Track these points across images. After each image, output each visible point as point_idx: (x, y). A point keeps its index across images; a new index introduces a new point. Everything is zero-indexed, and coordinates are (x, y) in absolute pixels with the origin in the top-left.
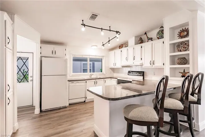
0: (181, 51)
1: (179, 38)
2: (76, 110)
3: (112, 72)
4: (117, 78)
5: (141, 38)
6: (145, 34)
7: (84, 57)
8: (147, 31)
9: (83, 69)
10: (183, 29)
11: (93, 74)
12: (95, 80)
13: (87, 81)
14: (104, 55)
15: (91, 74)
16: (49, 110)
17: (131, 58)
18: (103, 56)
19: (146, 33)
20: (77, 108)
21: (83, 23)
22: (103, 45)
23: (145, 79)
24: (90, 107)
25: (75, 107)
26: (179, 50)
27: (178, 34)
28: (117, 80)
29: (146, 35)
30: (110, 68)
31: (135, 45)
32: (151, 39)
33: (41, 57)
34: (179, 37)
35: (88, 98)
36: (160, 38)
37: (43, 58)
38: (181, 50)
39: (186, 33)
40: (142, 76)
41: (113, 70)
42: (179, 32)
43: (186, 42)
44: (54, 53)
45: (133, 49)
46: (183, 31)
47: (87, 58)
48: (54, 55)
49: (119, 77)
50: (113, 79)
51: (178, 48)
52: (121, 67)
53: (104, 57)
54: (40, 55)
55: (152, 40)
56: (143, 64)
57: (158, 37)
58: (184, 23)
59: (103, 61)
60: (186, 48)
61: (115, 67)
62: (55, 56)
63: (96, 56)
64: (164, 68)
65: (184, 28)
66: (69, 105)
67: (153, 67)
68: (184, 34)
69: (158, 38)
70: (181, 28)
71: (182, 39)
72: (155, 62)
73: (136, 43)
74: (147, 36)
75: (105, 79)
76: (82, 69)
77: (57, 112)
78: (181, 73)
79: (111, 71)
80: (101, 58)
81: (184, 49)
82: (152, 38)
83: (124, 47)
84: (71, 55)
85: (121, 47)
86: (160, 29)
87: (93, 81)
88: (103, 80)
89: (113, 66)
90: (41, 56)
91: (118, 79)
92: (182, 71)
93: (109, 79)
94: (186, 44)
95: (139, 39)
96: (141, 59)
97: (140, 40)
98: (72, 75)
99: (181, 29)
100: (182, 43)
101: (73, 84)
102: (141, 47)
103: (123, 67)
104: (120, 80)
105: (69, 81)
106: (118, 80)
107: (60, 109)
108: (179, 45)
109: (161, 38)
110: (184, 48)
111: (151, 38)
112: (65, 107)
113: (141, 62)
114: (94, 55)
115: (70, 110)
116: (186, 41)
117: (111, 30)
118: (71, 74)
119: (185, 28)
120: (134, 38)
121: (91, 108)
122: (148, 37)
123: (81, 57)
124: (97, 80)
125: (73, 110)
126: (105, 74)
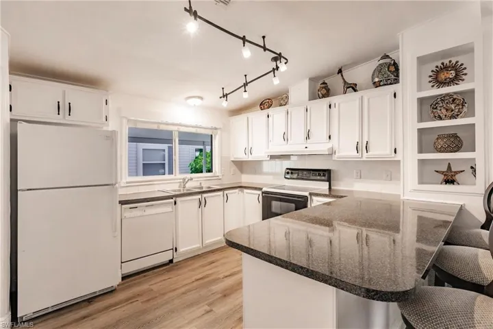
0: (440, 118)
1: (433, 86)
2: (152, 299)
3: (237, 171)
4: (260, 189)
5: (324, 83)
6: (338, 73)
7: (163, 127)
8: (345, 65)
9: (143, 164)
10: (443, 64)
11: (191, 179)
13: (179, 200)
14: (217, 127)
15: (184, 179)
16: (50, 310)
17: (298, 135)
18: (216, 129)
19: (340, 71)
20: (155, 288)
21: (190, 7)
22: (225, 96)
23: (332, 188)
24: (193, 279)
25: (145, 287)
26: (437, 115)
27: (430, 76)
28: (260, 192)
30: (233, 161)
31: (309, 100)
32: (354, 87)
33: (14, 121)
34: (431, 84)
35: (181, 250)
36: (382, 83)
37: (21, 127)
38: (441, 115)
39: (452, 74)
40: (327, 181)
41: (241, 165)
42: (432, 71)
43: (455, 97)
44: (65, 109)
45: (303, 110)
46: (445, 68)
47: (171, 132)
48: (64, 117)
49: (266, 185)
50: (246, 191)
51: (434, 111)
52: (269, 159)
53: (219, 132)
54: (8, 116)
55: (355, 91)
56: (336, 150)
57: (377, 80)
58: (454, 46)
59: (216, 142)
60: (452, 111)
61: (250, 158)
62: (68, 120)
63: (198, 127)
64: (399, 161)
65: (446, 62)
66: (124, 278)
67: (364, 159)
68: (448, 76)
69: (376, 85)
70: (437, 60)
71: (440, 89)
72: (371, 146)
73: (313, 97)
74: (343, 79)
75: (226, 192)
76: (141, 162)
77: (84, 318)
78: (442, 173)
79: (234, 168)
80: (211, 134)
81: (449, 114)
82: (356, 85)
83: (276, 106)
84: (125, 121)
85: (265, 104)
86: (382, 62)
87: (195, 199)
88: (221, 193)
89: (241, 156)
90: (11, 120)
91: (264, 189)
92: (445, 169)
93: (237, 190)
94: (454, 100)
95: (319, 85)
96: (330, 137)
97: (323, 88)
98: (127, 183)
99: (439, 64)
100: (443, 98)
101: (135, 213)
102: (330, 106)
103: (272, 157)
104: (272, 193)
105: (122, 203)
106: (263, 193)
107: (90, 300)
108: (436, 103)
109: (385, 85)
110: (447, 110)
111: (354, 84)
112: (110, 292)
113: (330, 145)
114: (194, 124)
115: (128, 300)
116: (455, 93)
117: (267, 47)
118: (124, 181)
119: (450, 62)
120: (306, 83)
121: (201, 281)
122: (345, 82)
124: (205, 195)
125: (141, 299)
126: (221, 177)
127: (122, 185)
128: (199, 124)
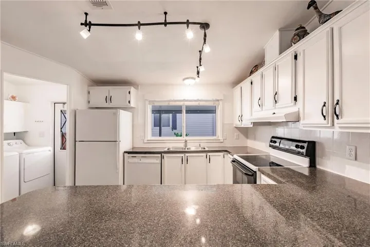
3: (242, 136)
5: (299, 28)
6: (309, 8)
12: (183, 155)
13: (167, 155)
18: (218, 100)
19: (312, 4)
22: (198, 73)
23: (318, 166)
29: (316, 8)
30: (236, 127)
40: (307, 155)
44: (109, 99)
45: (273, 69)
47: (181, 107)
48: (109, 103)
52: (252, 125)
53: (221, 103)
54: (87, 105)
56: (301, 116)
59: (219, 112)
62: (110, 105)
63: (200, 101)
74: (318, 12)
75: (209, 154)
79: (237, 133)
85: (254, 71)
87: (179, 157)
88: (204, 154)
89: (238, 124)
90: (90, 108)
91: (234, 156)
96: (295, 99)
101: (135, 160)
102: (296, 57)
113: (294, 109)
114: (196, 99)
122: (320, 15)
123: (166, 104)
124: (187, 155)
126: (222, 141)
127: (145, 142)
128: (200, 99)
